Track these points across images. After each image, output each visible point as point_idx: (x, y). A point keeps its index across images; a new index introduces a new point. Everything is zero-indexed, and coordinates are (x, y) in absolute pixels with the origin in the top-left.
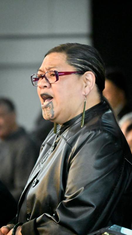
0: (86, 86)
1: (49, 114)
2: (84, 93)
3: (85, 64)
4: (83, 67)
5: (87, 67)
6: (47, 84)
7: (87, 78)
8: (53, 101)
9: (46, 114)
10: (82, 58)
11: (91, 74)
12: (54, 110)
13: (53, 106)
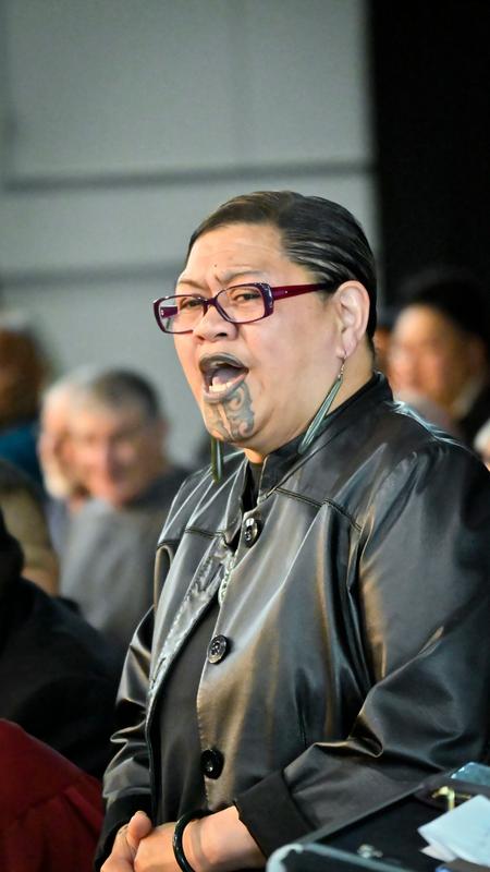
0: (344, 330)
1: (237, 422)
2: (339, 352)
3: (336, 259)
4: (334, 270)
5: (343, 268)
6: (227, 328)
7: (343, 302)
8: (249, 378)
9: (225, 420)
10: (327, 239)
11: (357, 288)
12: (253, 407)
13: (248, 395)
